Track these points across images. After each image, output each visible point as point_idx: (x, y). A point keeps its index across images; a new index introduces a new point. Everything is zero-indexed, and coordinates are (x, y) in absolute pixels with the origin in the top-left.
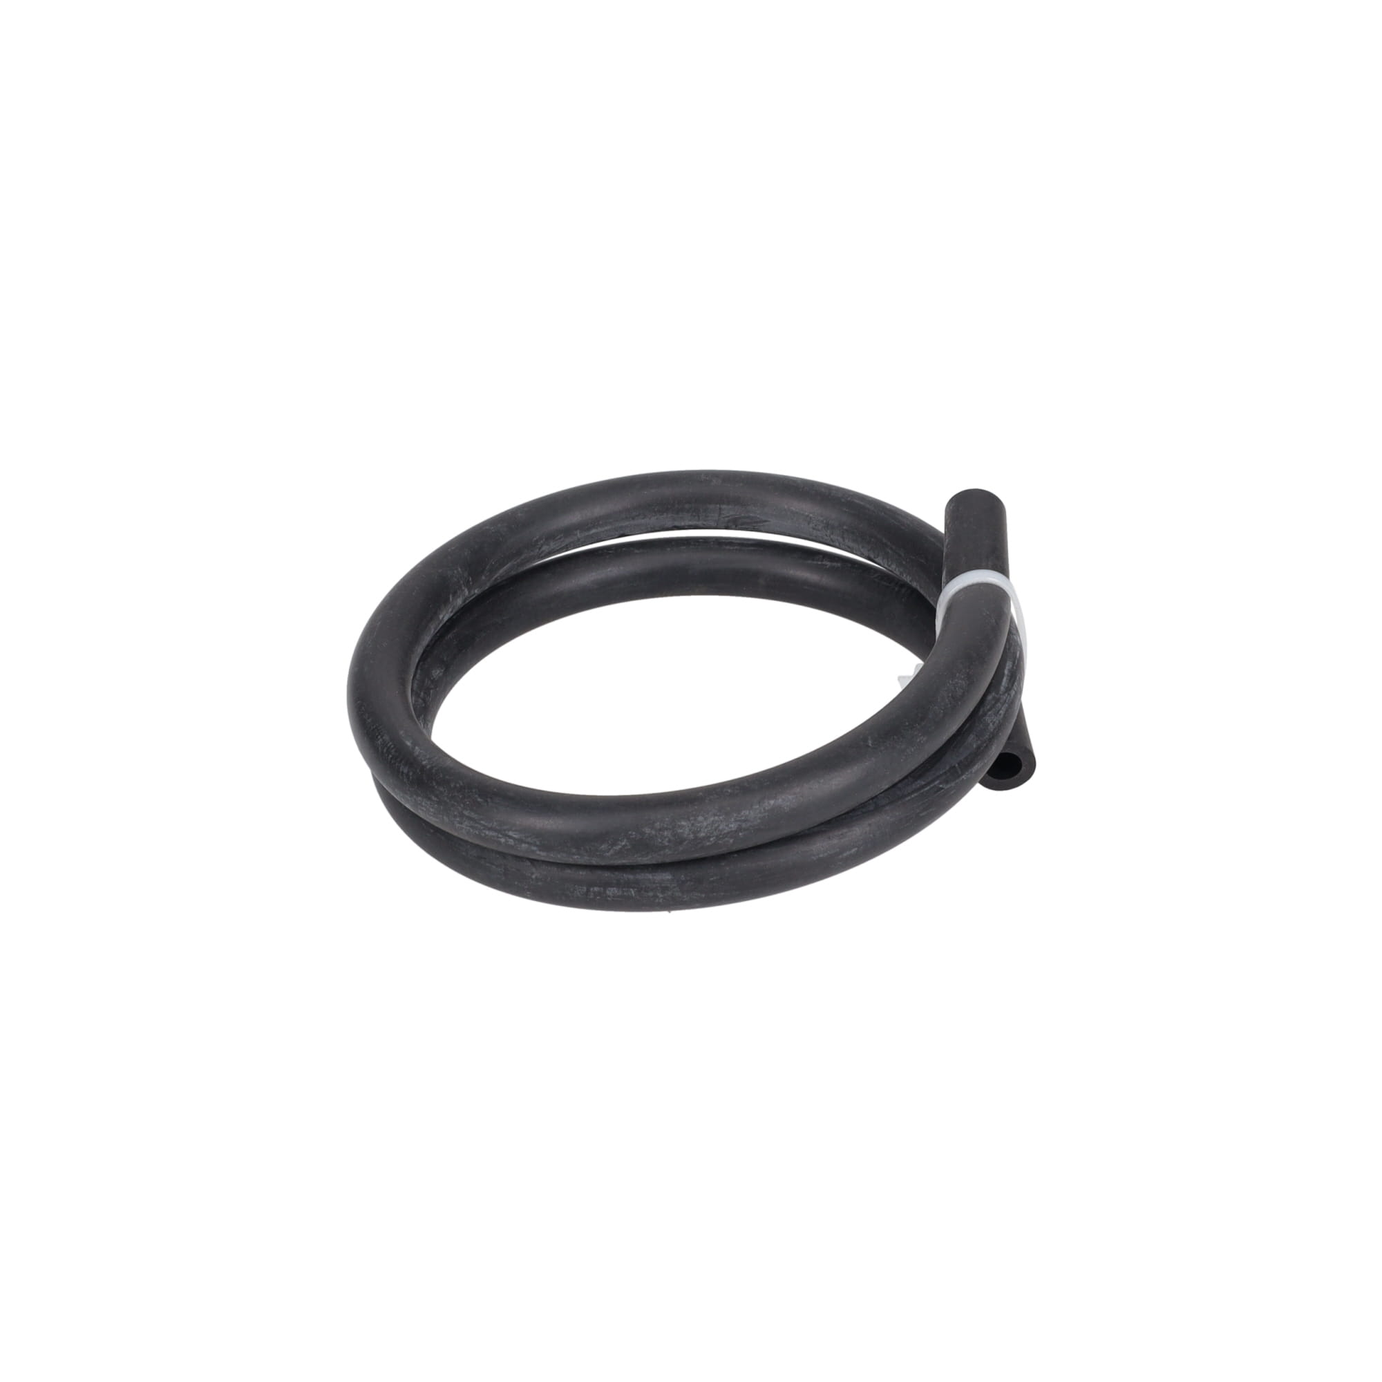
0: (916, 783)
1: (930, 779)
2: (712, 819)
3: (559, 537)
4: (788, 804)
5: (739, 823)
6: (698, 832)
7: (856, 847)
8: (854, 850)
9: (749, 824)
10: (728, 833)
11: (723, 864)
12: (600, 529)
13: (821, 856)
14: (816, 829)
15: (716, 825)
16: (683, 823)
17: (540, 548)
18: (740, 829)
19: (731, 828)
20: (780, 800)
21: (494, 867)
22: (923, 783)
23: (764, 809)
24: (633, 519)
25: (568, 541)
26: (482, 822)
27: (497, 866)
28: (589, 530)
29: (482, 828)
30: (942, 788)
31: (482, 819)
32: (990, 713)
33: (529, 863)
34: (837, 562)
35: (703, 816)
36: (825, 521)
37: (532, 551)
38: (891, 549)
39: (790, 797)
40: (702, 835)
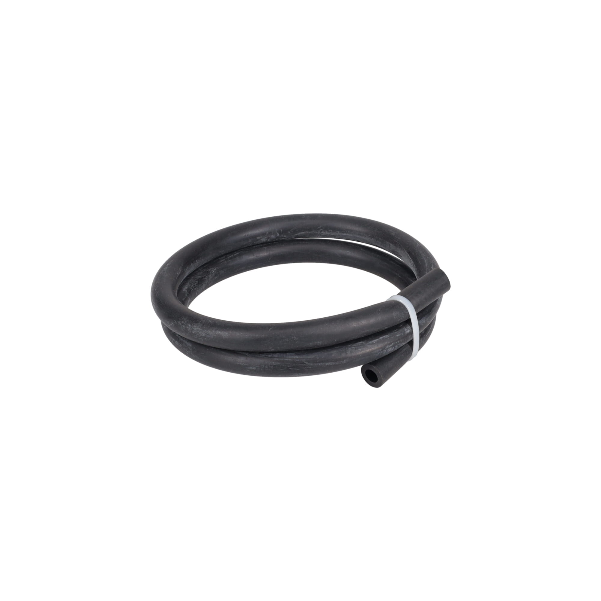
0: (295, 356)
1: (301, 357)
2: (198, 328)
3: (330, 230)
4: (225, 336)
5: (205, 334)
6: (193, 331)
7: (256, 367)
8: (254, 368)
9: (209, 336)
10: (201, 336)
11: (207, 350)
12: (348, 235)
13: (241, 364)
14: (241, 353)
15: (198, 331)
16: (189, 325)
17: (321, 232)
18: (205, 337)
19: (203, 335)
20: (222, 333)
22: (297, 357)
23: (216, 334)
24: (361, 235)
25: (334, 234)
28: (343, 232)
30: (305, 363)
32: (354, 347)
35: (196, 326)
37: (317, 231)
39: (227, 334)
40: (193, 332)
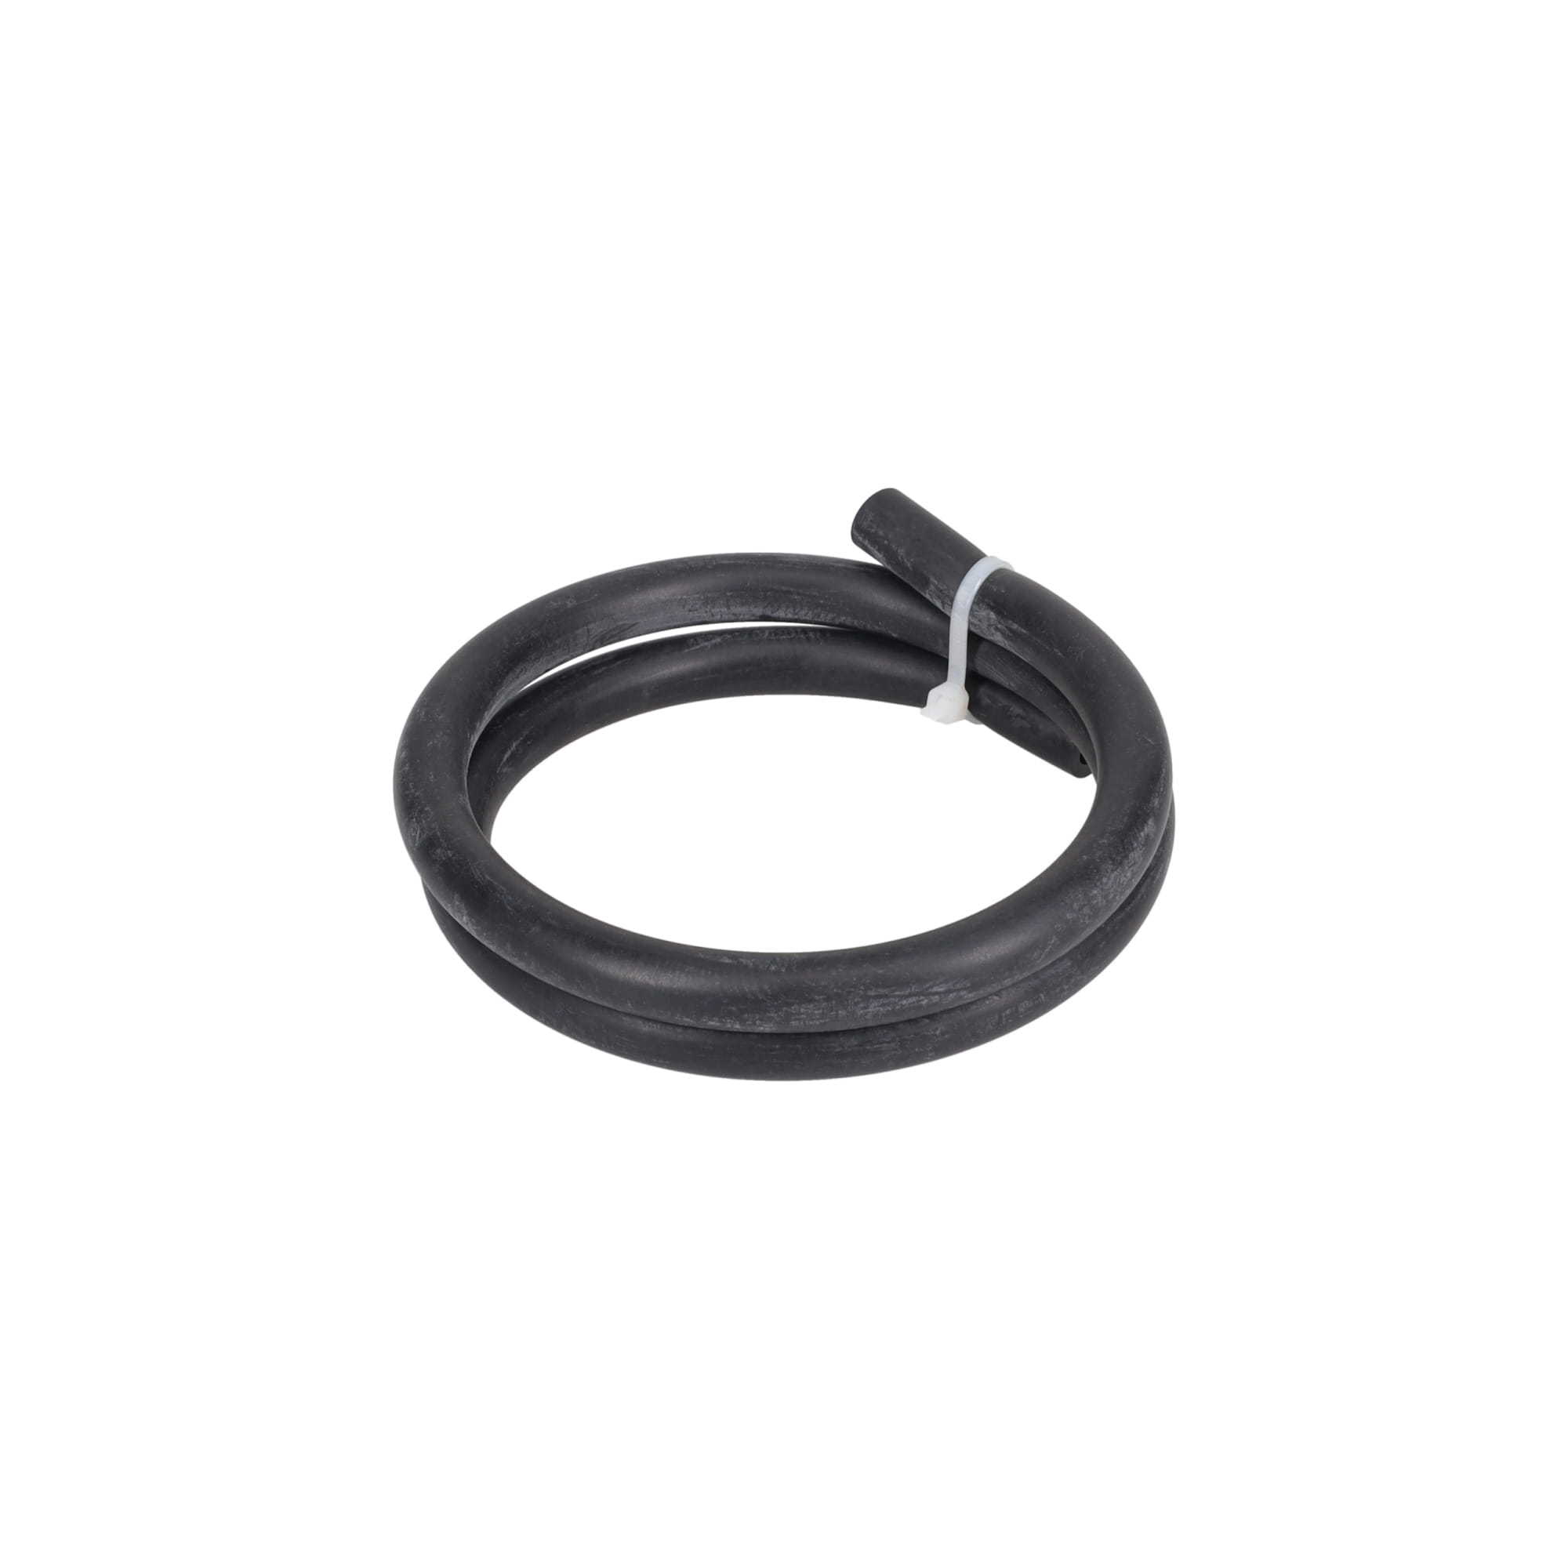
21: (885, 1045)
26: (896, 993)
27: (889, 1043)
29: (897, 1000)
31: (894, 991)
33: (927, 1021)
34: (714, 638)
36: (702, 597)
38: (799, 594)
